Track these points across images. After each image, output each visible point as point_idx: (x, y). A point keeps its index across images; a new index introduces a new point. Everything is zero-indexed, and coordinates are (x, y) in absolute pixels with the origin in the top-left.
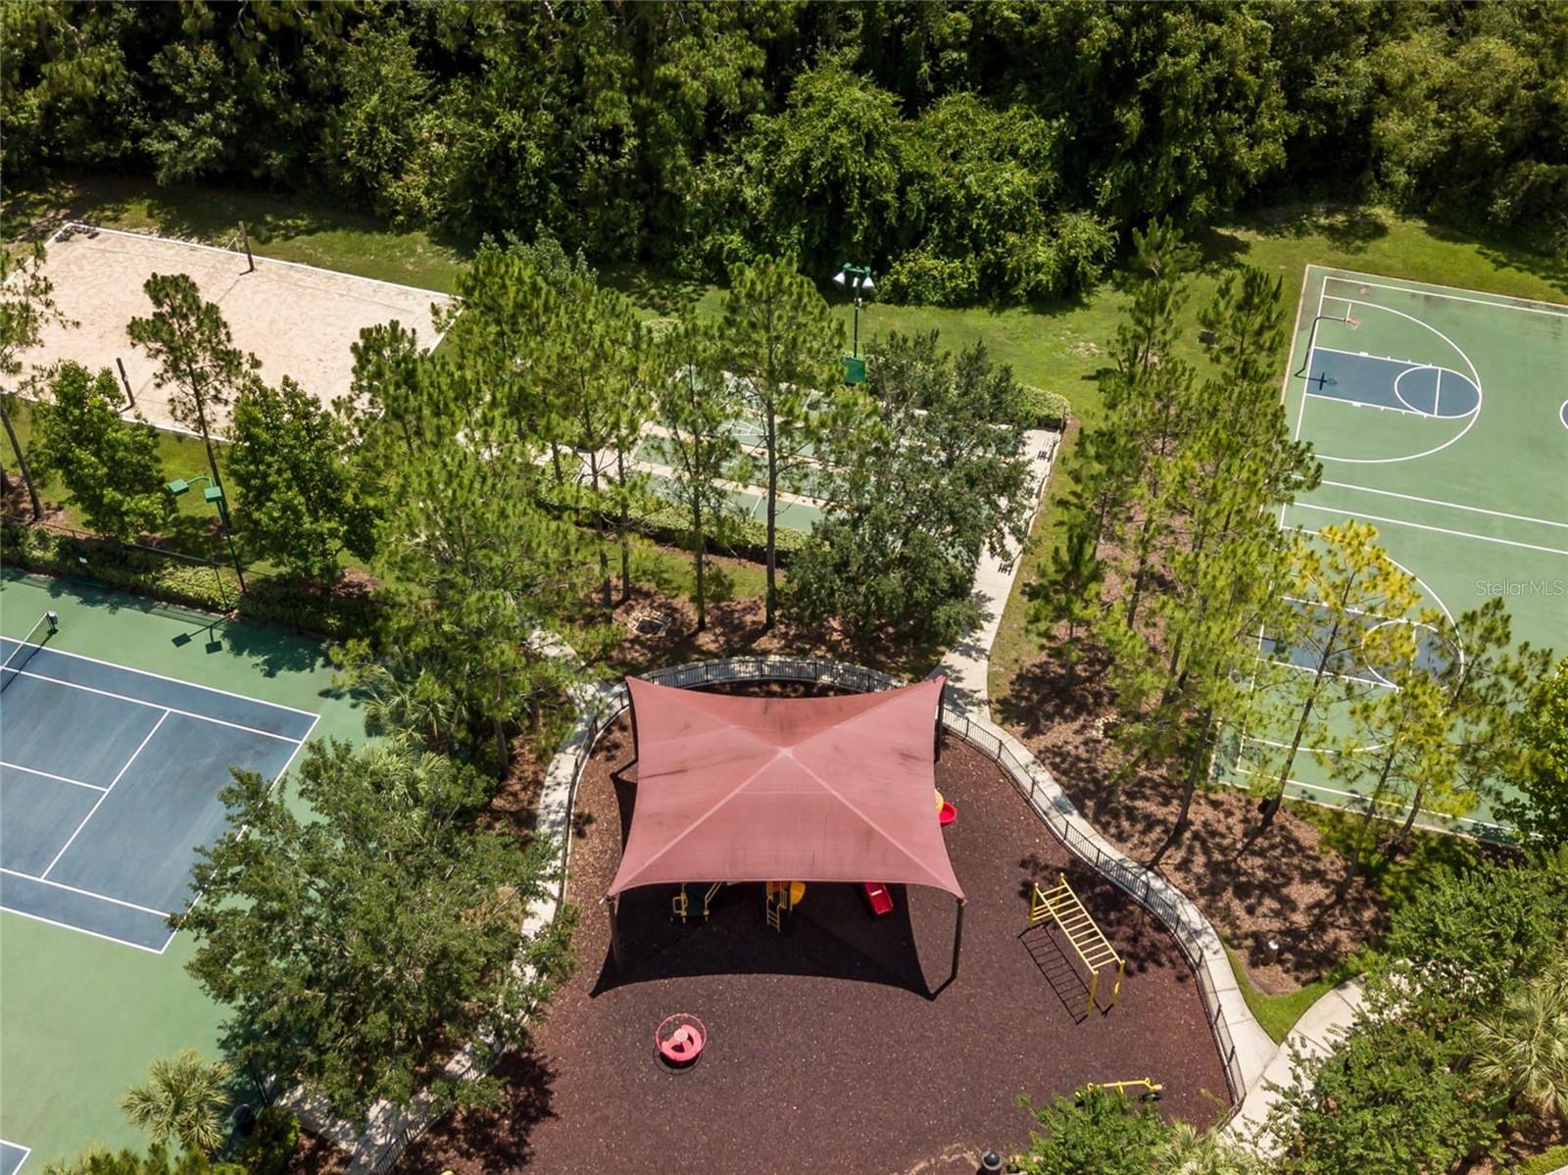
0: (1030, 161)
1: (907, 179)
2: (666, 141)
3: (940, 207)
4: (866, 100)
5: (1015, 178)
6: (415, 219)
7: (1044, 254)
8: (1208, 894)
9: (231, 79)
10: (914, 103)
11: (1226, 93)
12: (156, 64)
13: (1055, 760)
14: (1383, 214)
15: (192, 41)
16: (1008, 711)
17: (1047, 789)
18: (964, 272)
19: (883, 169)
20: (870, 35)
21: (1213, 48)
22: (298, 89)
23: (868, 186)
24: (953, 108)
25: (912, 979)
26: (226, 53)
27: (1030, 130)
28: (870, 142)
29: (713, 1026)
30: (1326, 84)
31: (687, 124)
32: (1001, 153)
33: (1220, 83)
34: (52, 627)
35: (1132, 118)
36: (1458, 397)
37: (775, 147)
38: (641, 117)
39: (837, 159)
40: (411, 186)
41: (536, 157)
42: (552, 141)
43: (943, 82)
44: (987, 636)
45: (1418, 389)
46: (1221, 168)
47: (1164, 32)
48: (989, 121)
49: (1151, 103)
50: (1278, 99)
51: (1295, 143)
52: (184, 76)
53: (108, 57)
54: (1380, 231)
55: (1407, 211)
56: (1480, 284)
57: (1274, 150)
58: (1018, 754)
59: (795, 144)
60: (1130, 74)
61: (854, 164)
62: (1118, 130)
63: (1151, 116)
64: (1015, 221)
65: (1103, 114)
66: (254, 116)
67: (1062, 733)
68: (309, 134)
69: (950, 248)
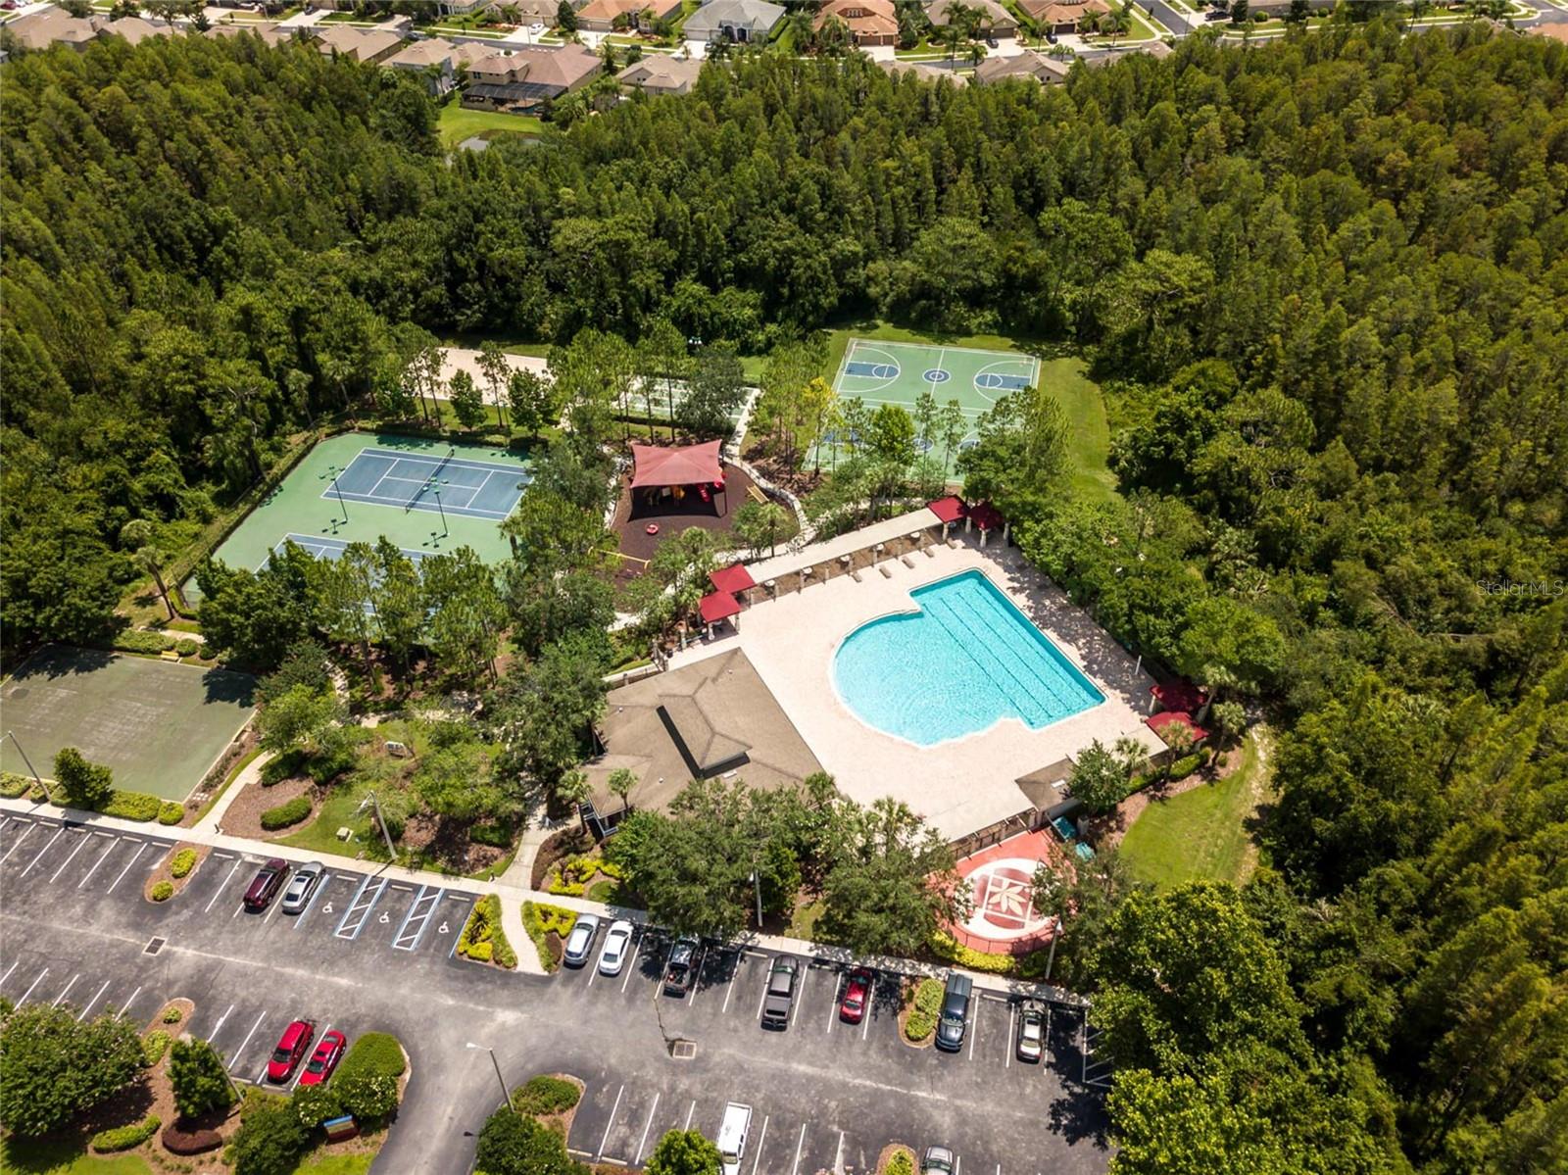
0: (753, 307)
1: (713, 315)
2: (632, 306)
3: (725, 324)
4: (699, 289)
5: (748, 312)
6: (547, 340)
7: (761, 337)
8: (797, 493)
9: (484, 294)
10: (715, 290)
11: (814, 281)
12: (459, 291)
13: (759, 468)
14: (879, 322)
15: (472, 282)
16: (744, 458)
17: (755, 474)
18: (735, 344)
19: (705, 311)
20: (700, 270)
21: (809, 267)
22: (506, 297)
23: (701, 317)
24: (728, 291)
25: (714, 514)
26: (482, 284)
27: (752, 296)
28: (700, 302)
29: (661, 525)
30: (850, 278)
31: (639, 300)
32: (743, 305)
33: (812, 278)
34: (453, 453)
35: (785, 291)
36: (892, 372)
37: (669, 306)
38: (624, 299)
39: (689, 308)
40: (545, 328)
41: (589, 314)
42: (594, 309)
43: (726, 283)
44: (739, 440)
45: (880, 372)
46: (816, 306)
47: (792, 262)
48: (740, 296)
49: (791, 286)
50: (834, 283)
51: (842, 299)
52: (469, 293)
53: (441, 289)
54: (877, 327)
55: (887, 321)
56: (907, 341)
57: (834, 300)
58: (747, 467)
59: (675, 304)
60: (784, 276)
61: (695, 309)
62: (781, 295)
63: (791, 290)
64: (750, 326)
65: (776, 290)
66: (492, 307)
67: (761, 462)
68: (510, 312)
69: (730, 337)
